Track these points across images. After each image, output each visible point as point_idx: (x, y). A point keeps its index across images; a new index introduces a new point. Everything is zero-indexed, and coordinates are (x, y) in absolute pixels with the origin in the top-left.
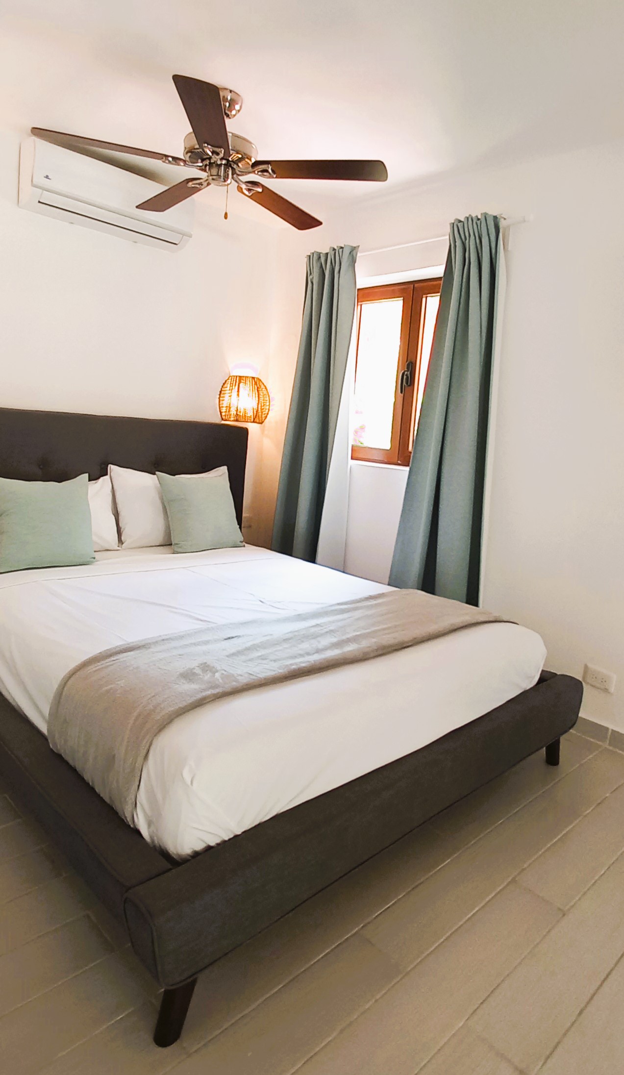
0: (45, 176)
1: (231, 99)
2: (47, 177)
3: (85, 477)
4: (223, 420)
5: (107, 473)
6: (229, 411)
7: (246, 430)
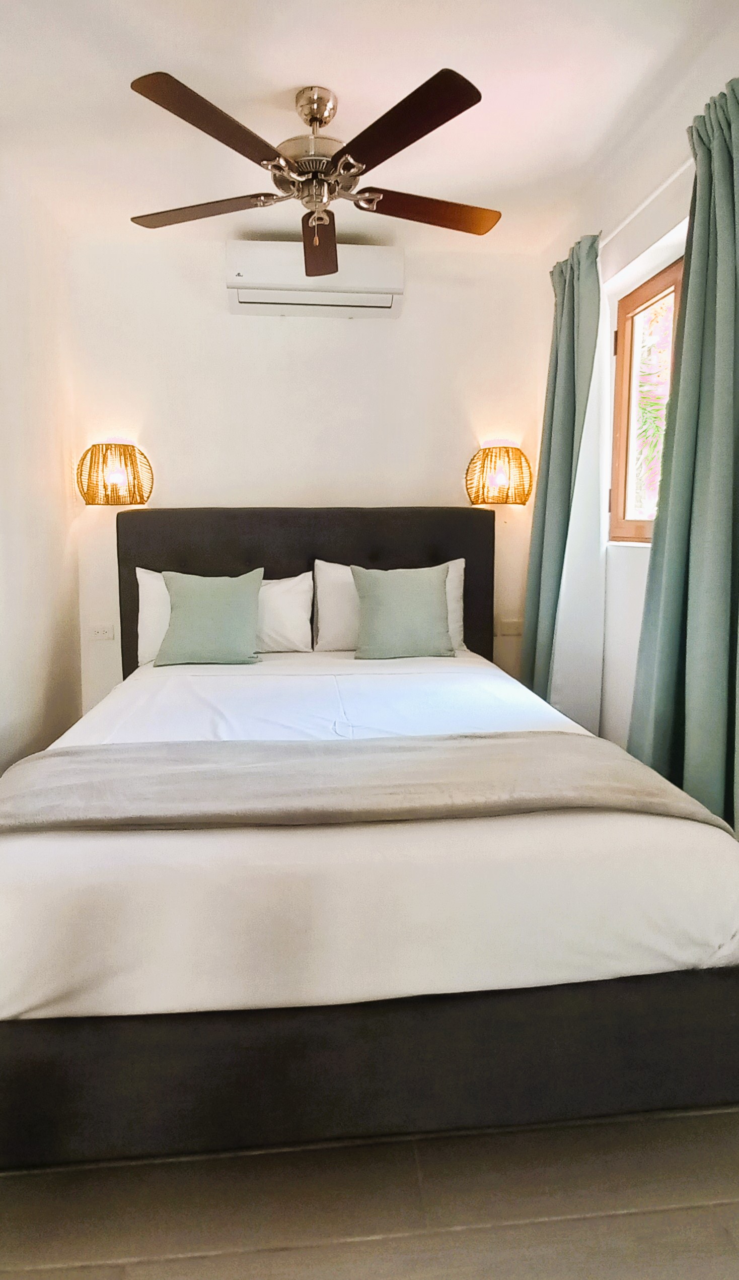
0: (237, 274)
1: (318, 98)
2: (239, 274)
3: (261, 571)
4: (473, 503)
5: (310, 568)
6: (477, 492)
7: (492, 513)
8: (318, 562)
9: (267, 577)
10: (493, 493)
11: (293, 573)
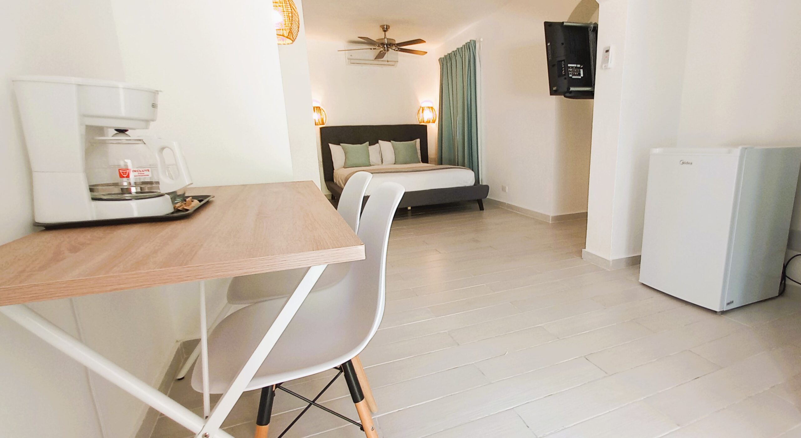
1: (386, 27)
2: (351, 56)
3: (368, 143)
4: (420, 123)
5: (378, 143)
6: (421, 120)
7: (426, 126)
8: (379, 141)
9: (370, 145)
10: (425, 120)
11: (374, 144)
